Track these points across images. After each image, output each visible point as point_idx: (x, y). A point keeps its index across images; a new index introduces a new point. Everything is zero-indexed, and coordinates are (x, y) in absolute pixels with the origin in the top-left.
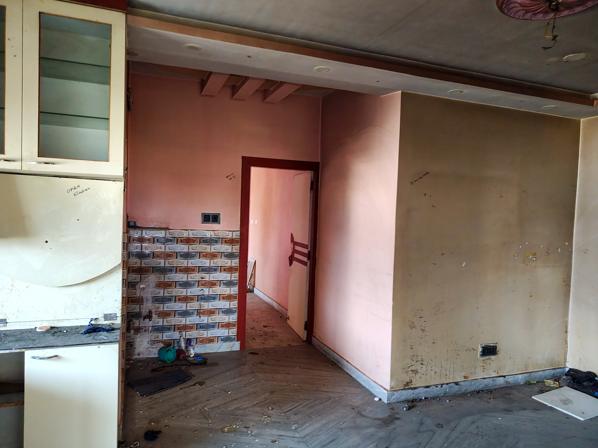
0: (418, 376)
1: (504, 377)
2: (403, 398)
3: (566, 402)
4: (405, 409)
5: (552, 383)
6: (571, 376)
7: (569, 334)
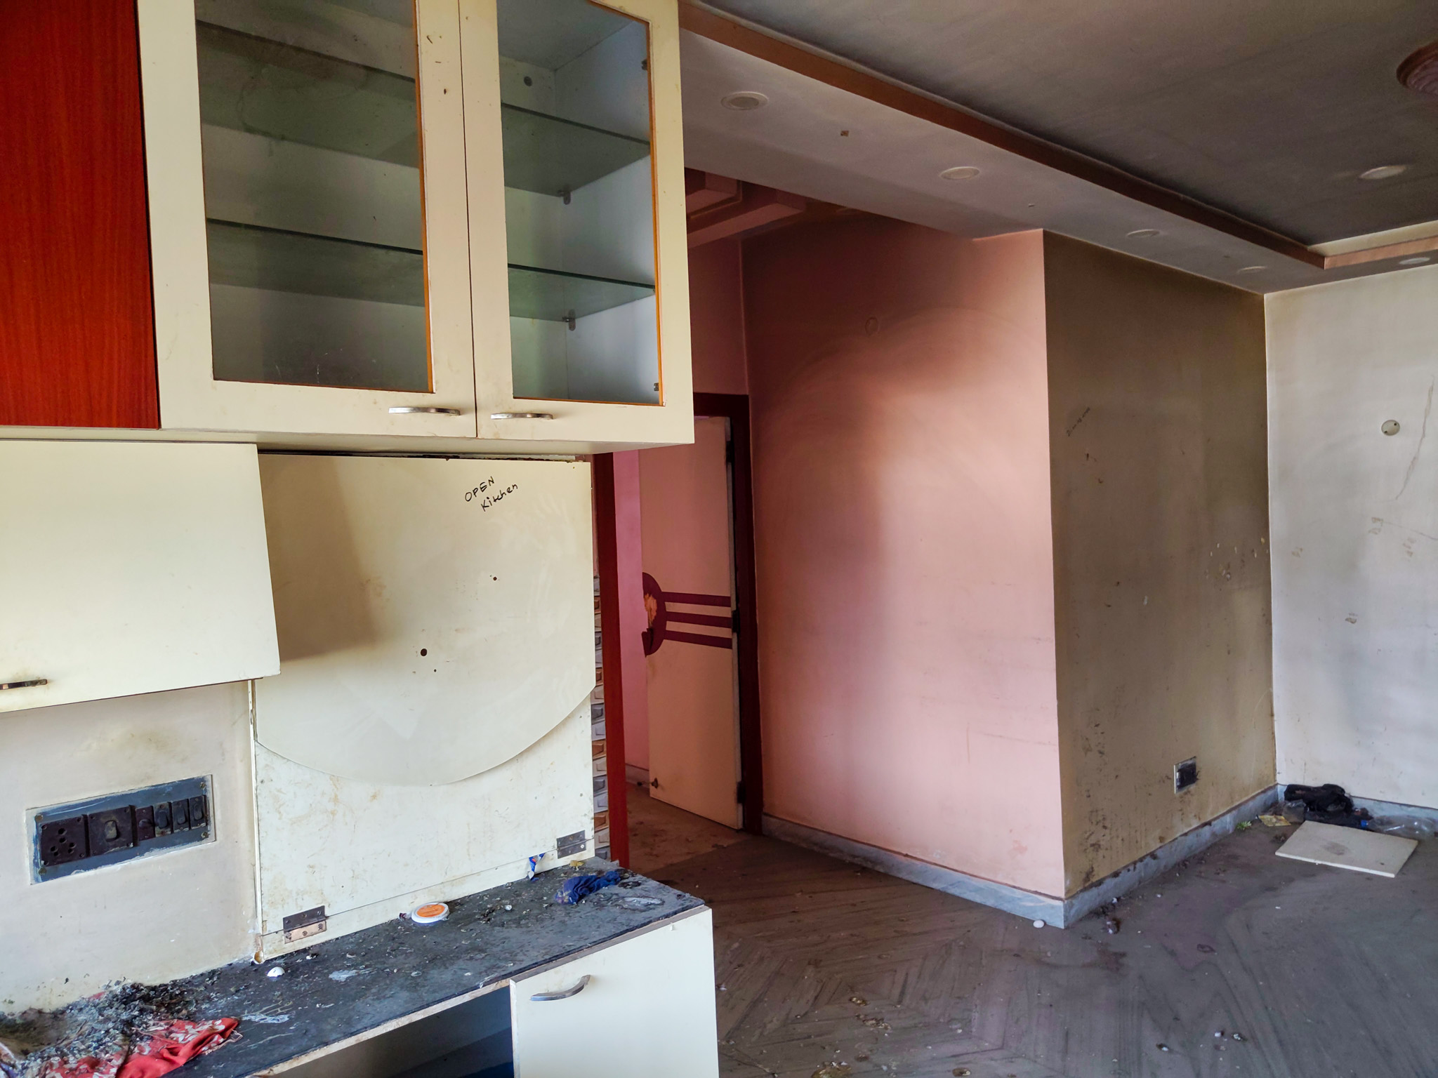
0: (1101, 853)
1: (1209, 823)
2: (1086, 909)
3: (1338, 850)
4: (1111, 931)
5: (1274, 820)
6: (1302, 797)
7: (1275, 718)
